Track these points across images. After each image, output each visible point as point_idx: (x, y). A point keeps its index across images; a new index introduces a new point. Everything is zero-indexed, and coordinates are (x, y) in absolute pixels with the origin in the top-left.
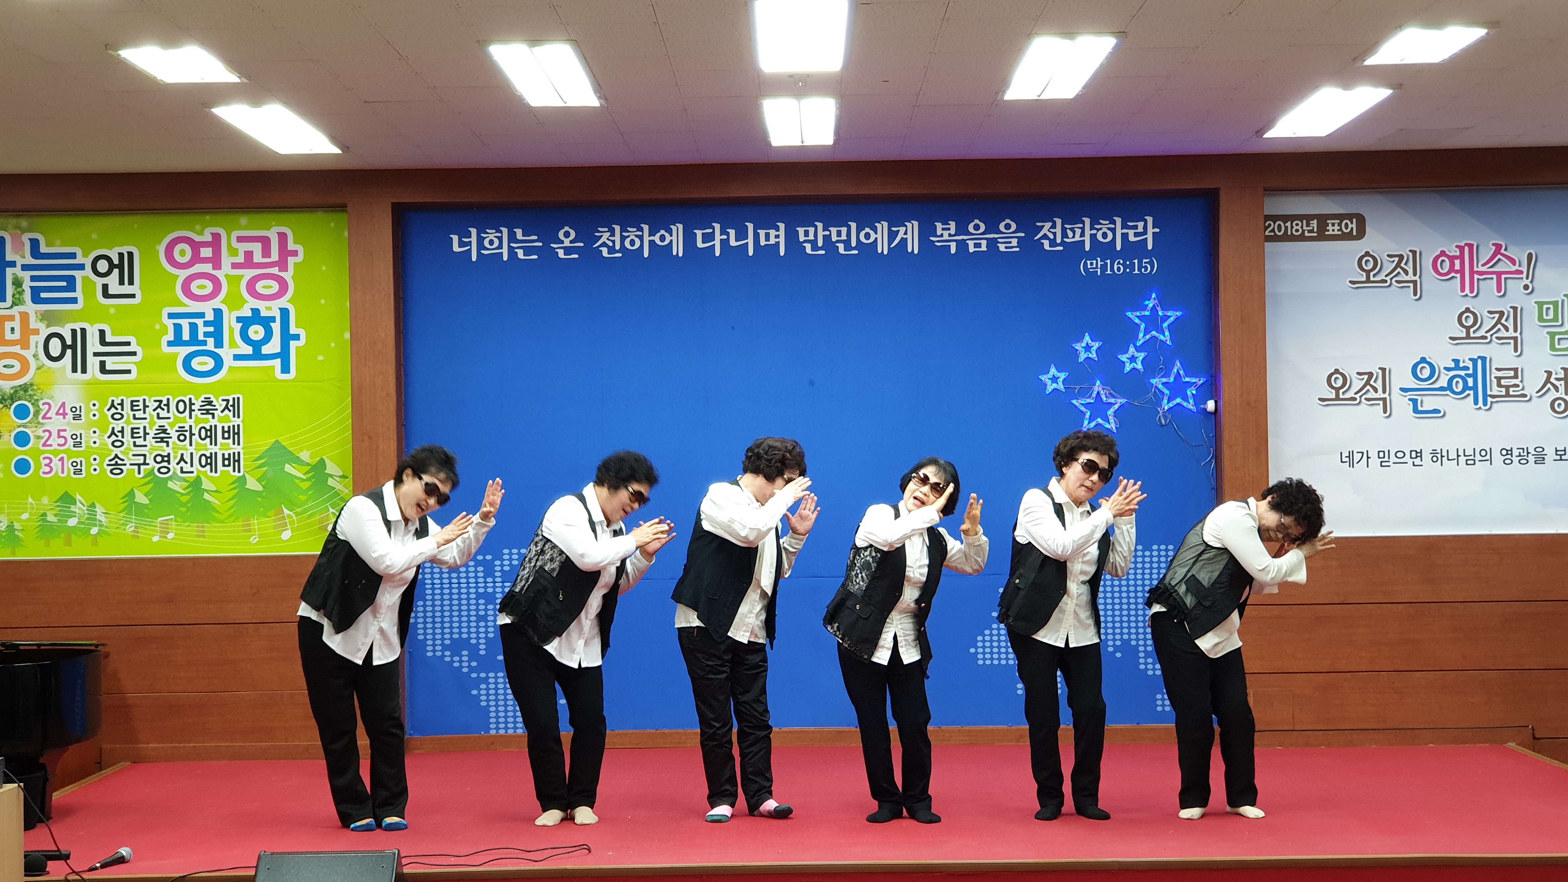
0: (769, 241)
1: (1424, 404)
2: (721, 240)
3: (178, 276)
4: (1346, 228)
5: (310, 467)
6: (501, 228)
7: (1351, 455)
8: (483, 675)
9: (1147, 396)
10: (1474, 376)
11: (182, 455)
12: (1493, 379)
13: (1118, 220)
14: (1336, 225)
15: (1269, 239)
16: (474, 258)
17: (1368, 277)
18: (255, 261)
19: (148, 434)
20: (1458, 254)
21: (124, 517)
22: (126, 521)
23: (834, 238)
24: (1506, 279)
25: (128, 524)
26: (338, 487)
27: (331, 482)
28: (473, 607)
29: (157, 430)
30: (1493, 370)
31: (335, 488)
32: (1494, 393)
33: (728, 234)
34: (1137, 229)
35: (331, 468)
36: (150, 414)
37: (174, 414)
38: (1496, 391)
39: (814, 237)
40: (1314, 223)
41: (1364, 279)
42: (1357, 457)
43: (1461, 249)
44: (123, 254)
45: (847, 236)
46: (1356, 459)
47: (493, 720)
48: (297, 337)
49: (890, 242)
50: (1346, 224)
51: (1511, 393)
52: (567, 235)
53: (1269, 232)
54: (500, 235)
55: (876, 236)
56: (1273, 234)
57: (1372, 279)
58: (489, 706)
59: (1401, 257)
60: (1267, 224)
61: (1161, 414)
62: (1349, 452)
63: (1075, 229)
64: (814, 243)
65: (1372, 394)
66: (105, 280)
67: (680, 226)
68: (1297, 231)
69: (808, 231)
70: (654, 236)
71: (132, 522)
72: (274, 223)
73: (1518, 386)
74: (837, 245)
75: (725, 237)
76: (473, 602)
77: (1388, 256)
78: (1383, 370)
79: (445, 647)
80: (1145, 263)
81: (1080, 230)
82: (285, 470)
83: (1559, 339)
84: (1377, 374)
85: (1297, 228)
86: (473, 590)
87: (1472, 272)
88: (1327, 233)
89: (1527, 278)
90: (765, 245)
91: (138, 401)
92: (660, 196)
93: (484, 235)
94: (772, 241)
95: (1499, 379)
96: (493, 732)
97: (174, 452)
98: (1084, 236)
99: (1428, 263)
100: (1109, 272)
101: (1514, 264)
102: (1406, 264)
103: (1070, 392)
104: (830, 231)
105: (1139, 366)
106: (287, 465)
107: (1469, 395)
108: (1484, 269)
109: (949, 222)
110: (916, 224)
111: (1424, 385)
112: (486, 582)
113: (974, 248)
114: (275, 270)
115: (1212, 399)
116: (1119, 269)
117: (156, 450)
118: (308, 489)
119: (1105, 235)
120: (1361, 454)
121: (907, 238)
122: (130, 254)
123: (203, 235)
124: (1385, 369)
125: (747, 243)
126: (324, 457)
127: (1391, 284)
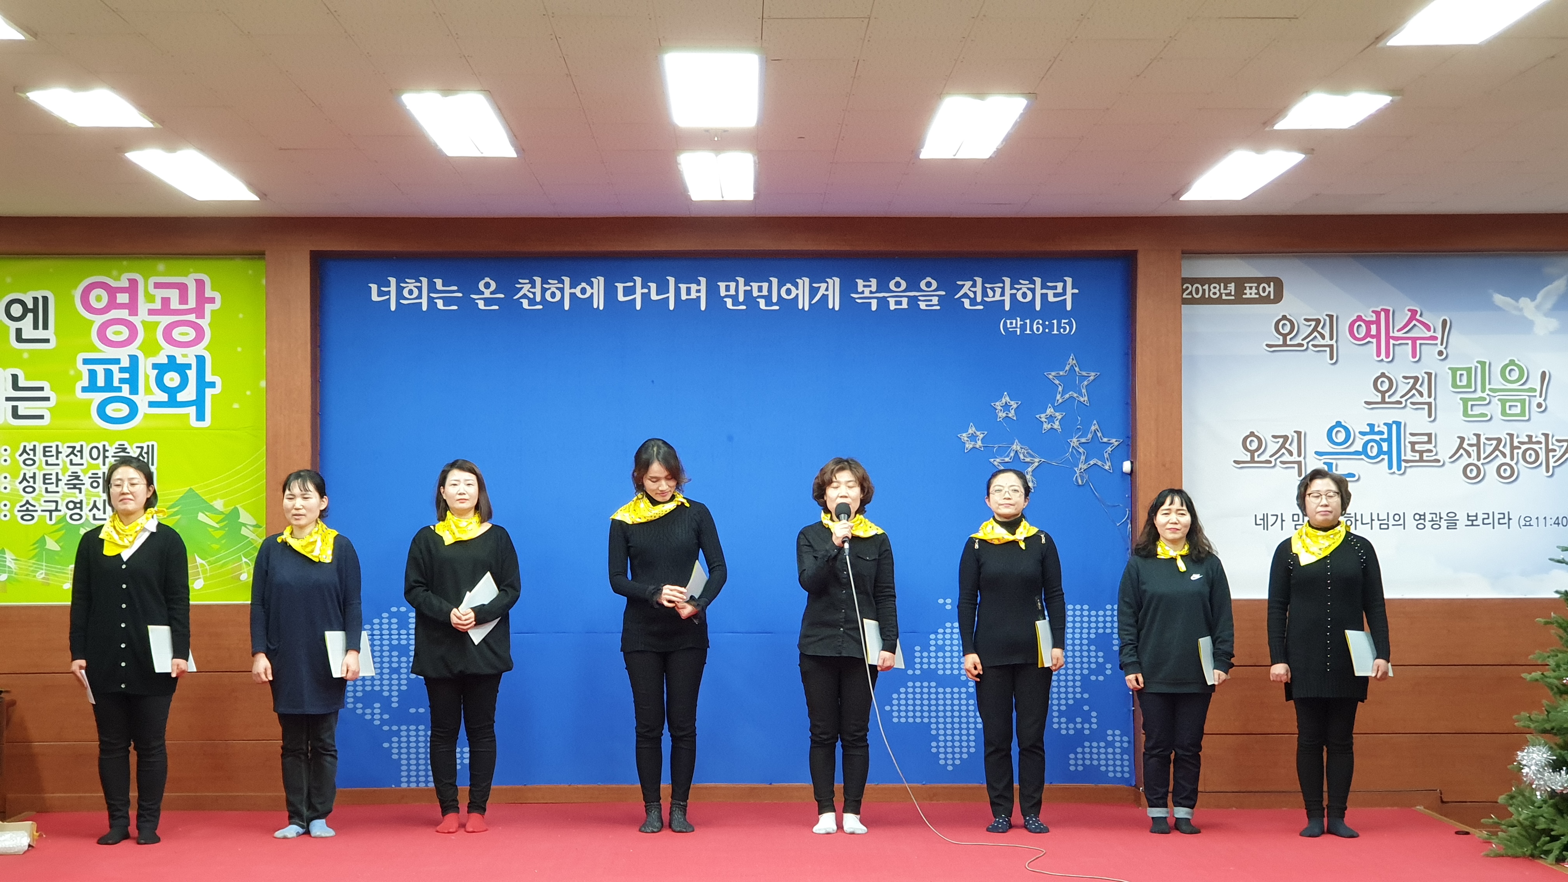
0: (690, 295)
1: (1339, 468)
2: (642, 293)
3: (92, 322)
4: (1264, 291)
5: (224, 516)
6: (420, 278)
7: (1265, 518)
8: (395, 728)
9: (1063, 457)
10: (1389, 440)
11: (95, 502)
12: (1407, 444)
13: (1038, 280)
14: (1254, 288)
15: (1185, 302)
16: (393, 307)
17: (1285, 340)
18: (172, 307)
19: (61, 480)
20: (1374, 319)
21: (34, 564)
22: (36, 568)
23: (755, 293)
24: (1421, 344)
25: (38, 571)
26: (252, 536)
27: (244, 531)
28: (386, 659)
29: (69, 476)
30: (1408, 435)
31: (248, 538)
32: (1408, 458)
33: (649, 288)
34: (1056, 289)
35: (245, 517)
36: (63, 461)
37: (87, 461)
38: (1410, 455)
39: (735, 291)
40: (1232, 286)
41: (1281, 343)
42: (1272, 520)
43: (1378, 314)
44: (37, 298)
45: (768, 292)
46: (1271, 522)
47: (404, 774)
48: (212, 385)
49: (811, 299)
50: (1264, 288)
51: (1425, 458)
52: (487, 286)
53: (1188, 294)
54: (419, 284)
55: (797, 292)
56: (1190, 296)
57: (1289, 342)
58: (400, 759)
59: (1318, 321)
60: (1184, 287)
61: (1078, 474)
62: (1264, 514)
63: (995, 289)
64: (735, 299)
65: (1286, 457)
66: (18, 325)
67: (602, 279)
68: (1215, 294)
69: (729, 285)
70: (575, 288)
71: (42, 569)
72: (191, 270)
73: (1431, 451)
74: (758, 300)
75: (646, 291)
76: (386, 654)
77: (1306, 320)
78: (1299, 433)
79: (357, 700)
80: (1064, 323)
81: (1000, 290)
82: (199, 518)
83: (1472, 405)
84: (1293, 437)
85: (1215, 291)
86: (386, 642)
87: (1388, 337)
88: (1244, 296)
89: (1442, 344)
90: (687, 299)
91: (51, 447)
92: (582, 249)
93: (403, 285)
94: (694, 295)
95: (1413, 444)
96: (404, 786)
97: (87, 499)
98: (1004, 296)
99: (1344, 327)
100: (1028, 332)
101: (1429, 330)
102: (1322, 328)
103: (988, 451)
104: (751, 286)
105: (1056, 425)
106: (200, 514)
107: (1383, 459)
108: (1400, 334)
109: (870, 279)
110: (837, 280)
111: (1339, 449)
112: (399, 634)
113: (896, 304)
114: (192, 317)
115: (1128, 460)
116: (1038, 329)
117: (68, 497)
118: (222, 538)
119: (1024, 295)
120: (1275, 517)
121: (828, 295)
122: (45, 299)
123: (120, 280)
124: (1301, 432)
125: (668, 297)
126: (237, 506)
127: (1307, 348)
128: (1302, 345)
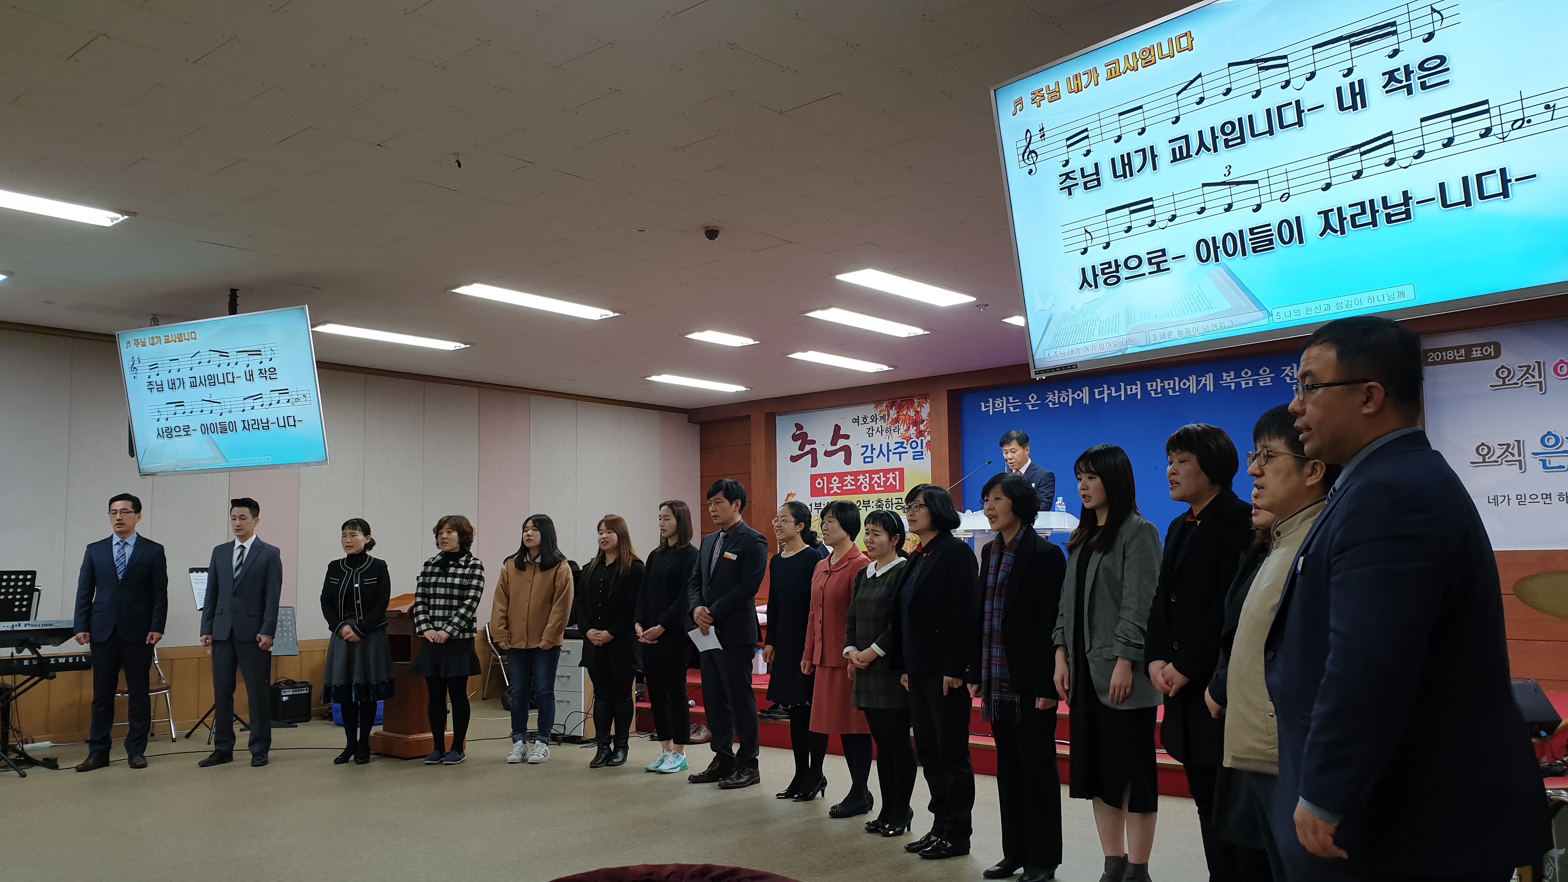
0: (1132, 391)
1: (1551, 463)
2: (1108, 393)
6: (1001, 397)
7: (1496, 498)
14: (1479, 350)
16: (991, 414)
23: (1167, 387)
33: (1111, 390)
39: (1156, 387)
40: (1463, 351)
42: (1501, 499)
45: (1173, 385)
49: (1197, 387)
52: (1033, 398)
54: (1002, 401)
55: (1189, 384)
56: (1433, 360)
59: (1529, 367)
64: (1156, 391)
65: (1510, 458)
67: (1087, 388)
69: (1153, 385)
70: (1074, 394)
74: (1168, 390)
84: (1514, 444)
85: (1450, 355)
88: (1472, 356)
90: (1130, 394)
93: (995, 402)
102: (1532, 371)
104: (1164, 383)
109: (1231, 374)
110: (1211, 375)
111: (1551, 450)
113: (1246, 385)
120: (1504, 497)
121: (1206, 384)
124: (1520, 440)
125: (1121, 393)
127: (1522, 385)
128: (1518, 383)
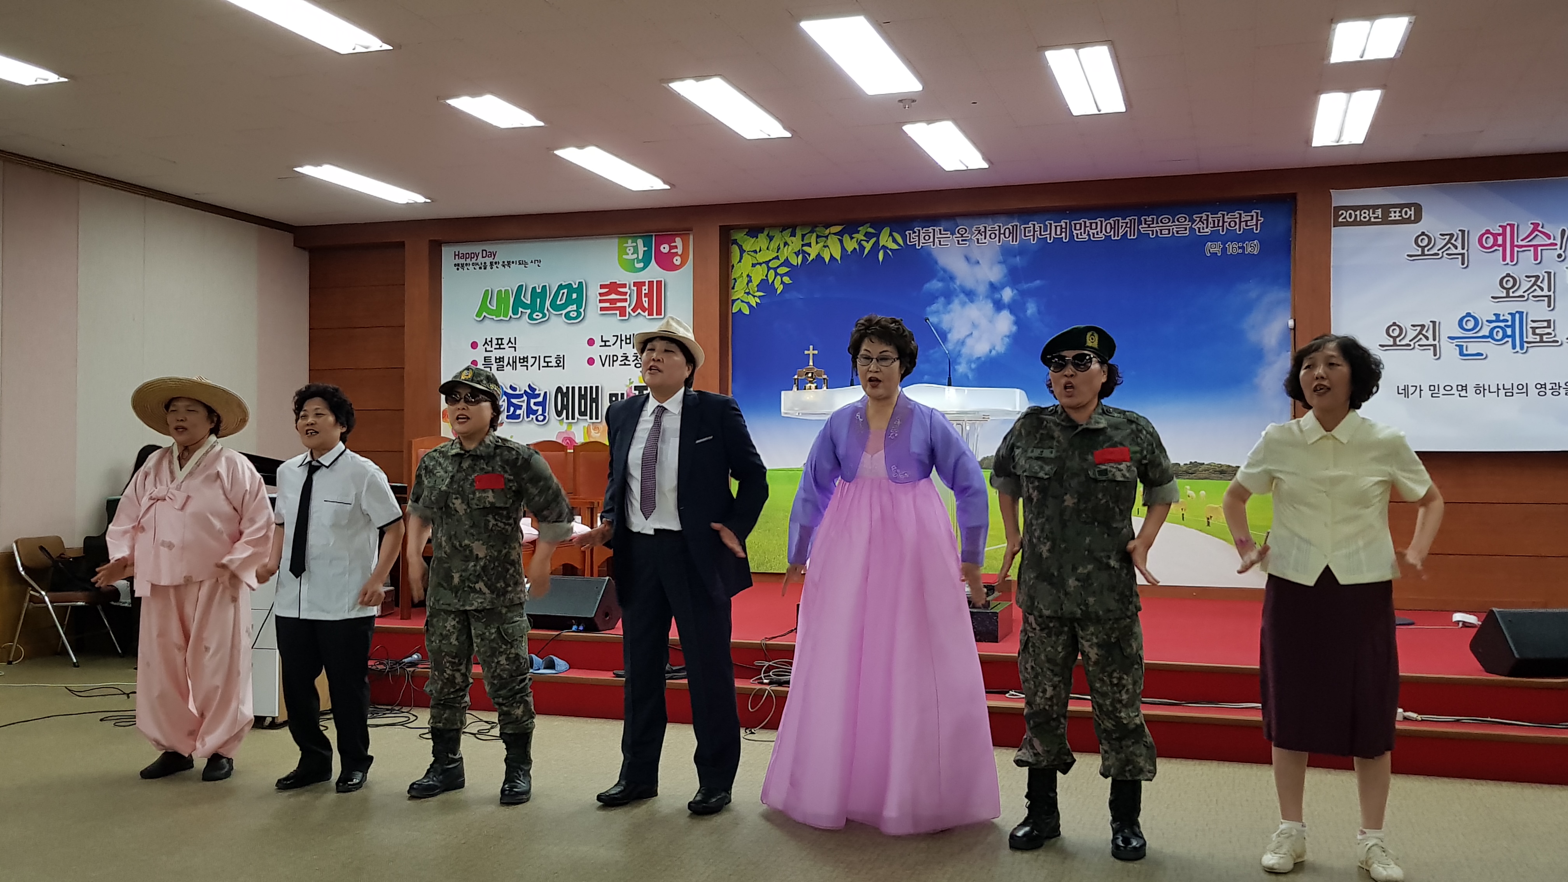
1: (1469, 349)
4: (1406, 214)
10: (1513, 326)
12: (1529, 329)
14: (1397, 213)
15: (1342, 224)
17: (1423, 251)
20: (1501, 232)
24: (1542, 250)
30: (1529, 322)
32: (1530, 340)
40: (1379, 212)
41: (1420, 253)
42: (1411, 390)
43: (1504, 228)
50: (1406, 211)
51: (1545, 340)
53: (1341, 219)
56: (1345, 220)
57: (1426, 253)
59: (1452, 235)
60: (1338, 213)
65: (1424, 342)
73: (1551, 334)
77: (1441, 235)
84: (1429, 326)
85: (1365, 215)
87: (1513, 246)
88: (1390, 219)
89: (1561, 248)
95: (1534, 329)
99: (1474, 239)
101: (1549, 238)
102: (1455, 241)
107: (1508, 341)
108: (1523, 243)
111: (1470, 334)
124: (1436, 322)
127: (1442, 257)
128: (1438, 254)
